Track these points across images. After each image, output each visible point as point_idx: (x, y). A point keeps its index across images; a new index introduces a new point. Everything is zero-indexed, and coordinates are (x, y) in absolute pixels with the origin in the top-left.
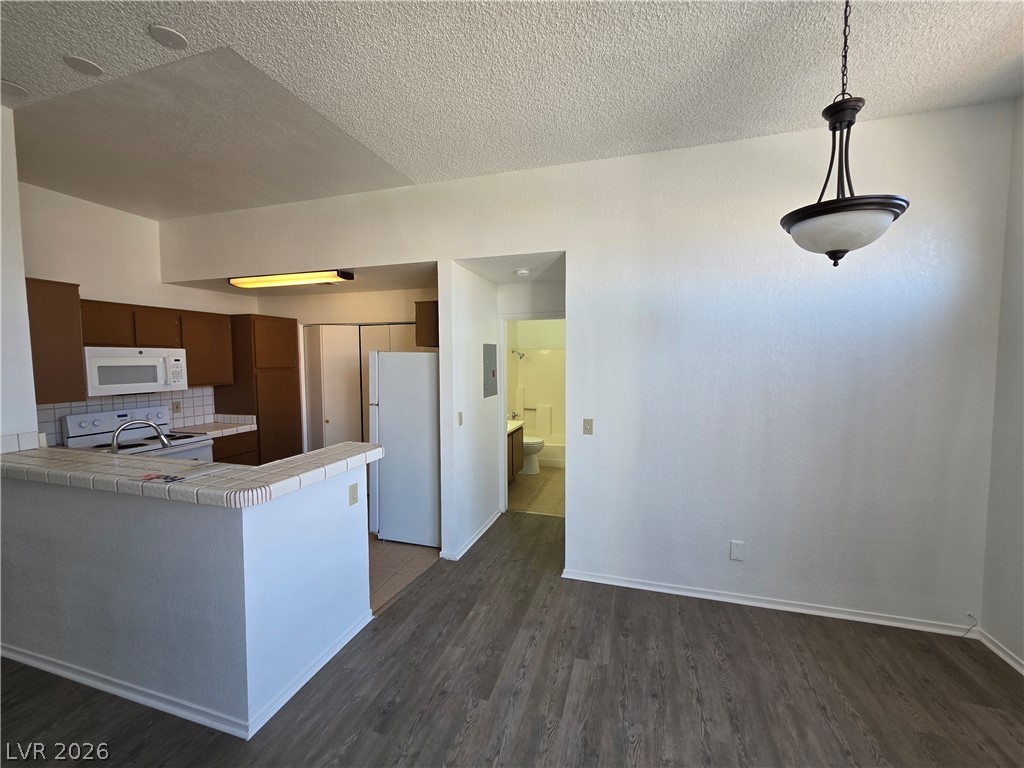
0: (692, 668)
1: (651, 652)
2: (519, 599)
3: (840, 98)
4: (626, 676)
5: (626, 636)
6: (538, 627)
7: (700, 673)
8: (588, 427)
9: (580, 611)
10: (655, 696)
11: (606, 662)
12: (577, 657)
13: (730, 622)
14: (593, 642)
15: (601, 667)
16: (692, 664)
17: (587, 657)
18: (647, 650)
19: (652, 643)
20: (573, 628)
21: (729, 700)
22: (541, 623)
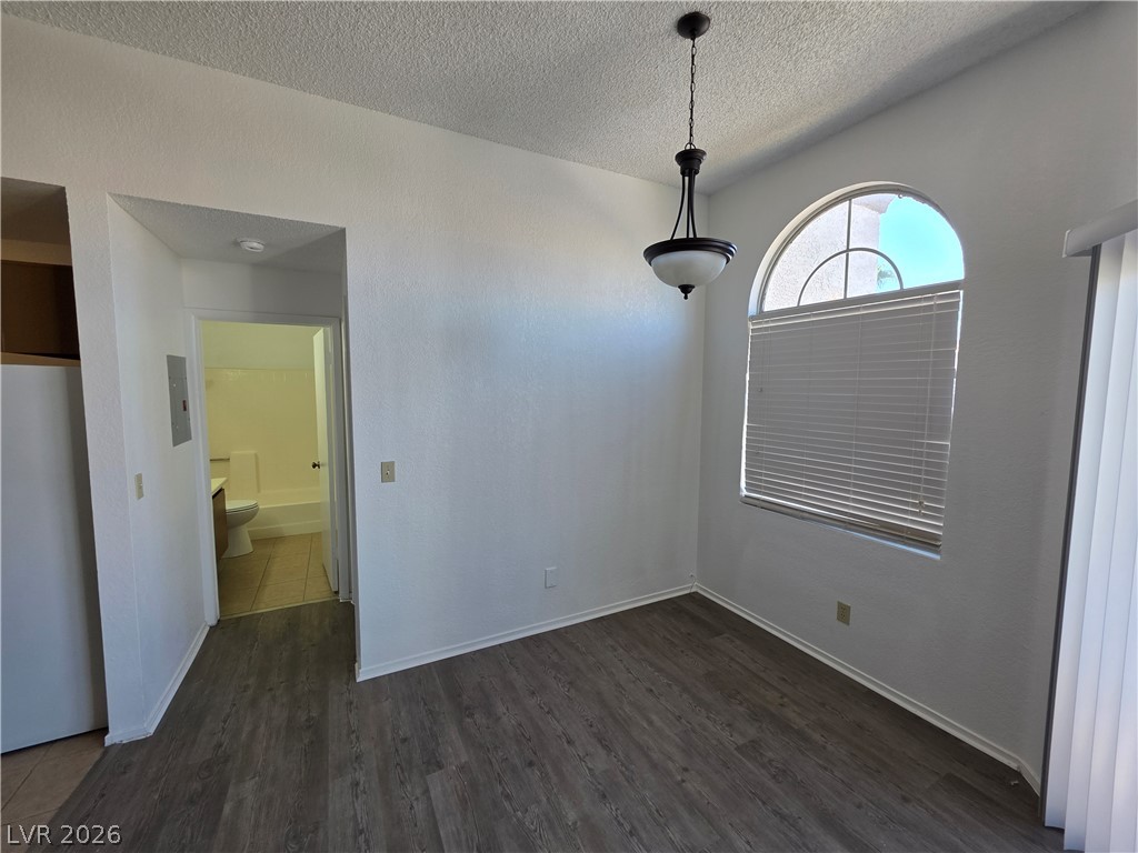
0: (548, 713)
1: (505, 719)
2: (306, 741)
3: (688, 148)
4: (493, 760)
5: (471, 715)
6: (356, 765)
7: (557, 713)
8: (387, 472)
9: (402, 714)
10: (531, 764)
11: (464, 758)
12: (428, 772)
13: (556, 650)
14: (438, 744)
15: (462, 768)
16: (546, 710)
17: (440, 766)
18: (499, 718)
19: (501, 709)
20: (404, 740)
21: (591, 726)
22: (357, 758)
